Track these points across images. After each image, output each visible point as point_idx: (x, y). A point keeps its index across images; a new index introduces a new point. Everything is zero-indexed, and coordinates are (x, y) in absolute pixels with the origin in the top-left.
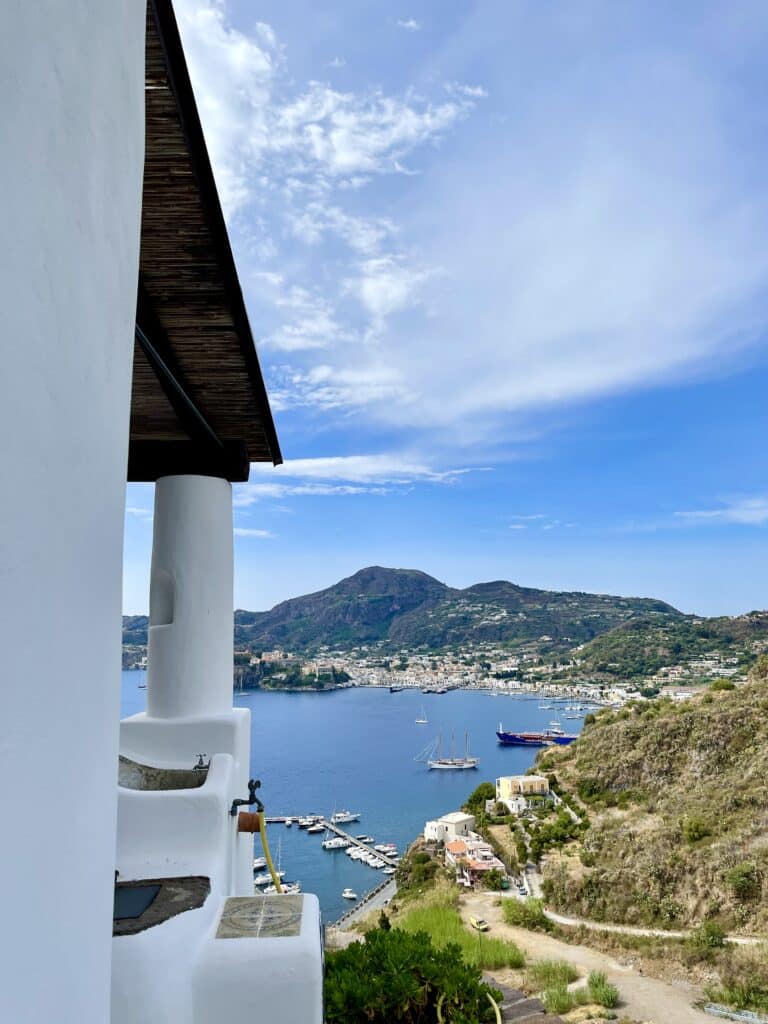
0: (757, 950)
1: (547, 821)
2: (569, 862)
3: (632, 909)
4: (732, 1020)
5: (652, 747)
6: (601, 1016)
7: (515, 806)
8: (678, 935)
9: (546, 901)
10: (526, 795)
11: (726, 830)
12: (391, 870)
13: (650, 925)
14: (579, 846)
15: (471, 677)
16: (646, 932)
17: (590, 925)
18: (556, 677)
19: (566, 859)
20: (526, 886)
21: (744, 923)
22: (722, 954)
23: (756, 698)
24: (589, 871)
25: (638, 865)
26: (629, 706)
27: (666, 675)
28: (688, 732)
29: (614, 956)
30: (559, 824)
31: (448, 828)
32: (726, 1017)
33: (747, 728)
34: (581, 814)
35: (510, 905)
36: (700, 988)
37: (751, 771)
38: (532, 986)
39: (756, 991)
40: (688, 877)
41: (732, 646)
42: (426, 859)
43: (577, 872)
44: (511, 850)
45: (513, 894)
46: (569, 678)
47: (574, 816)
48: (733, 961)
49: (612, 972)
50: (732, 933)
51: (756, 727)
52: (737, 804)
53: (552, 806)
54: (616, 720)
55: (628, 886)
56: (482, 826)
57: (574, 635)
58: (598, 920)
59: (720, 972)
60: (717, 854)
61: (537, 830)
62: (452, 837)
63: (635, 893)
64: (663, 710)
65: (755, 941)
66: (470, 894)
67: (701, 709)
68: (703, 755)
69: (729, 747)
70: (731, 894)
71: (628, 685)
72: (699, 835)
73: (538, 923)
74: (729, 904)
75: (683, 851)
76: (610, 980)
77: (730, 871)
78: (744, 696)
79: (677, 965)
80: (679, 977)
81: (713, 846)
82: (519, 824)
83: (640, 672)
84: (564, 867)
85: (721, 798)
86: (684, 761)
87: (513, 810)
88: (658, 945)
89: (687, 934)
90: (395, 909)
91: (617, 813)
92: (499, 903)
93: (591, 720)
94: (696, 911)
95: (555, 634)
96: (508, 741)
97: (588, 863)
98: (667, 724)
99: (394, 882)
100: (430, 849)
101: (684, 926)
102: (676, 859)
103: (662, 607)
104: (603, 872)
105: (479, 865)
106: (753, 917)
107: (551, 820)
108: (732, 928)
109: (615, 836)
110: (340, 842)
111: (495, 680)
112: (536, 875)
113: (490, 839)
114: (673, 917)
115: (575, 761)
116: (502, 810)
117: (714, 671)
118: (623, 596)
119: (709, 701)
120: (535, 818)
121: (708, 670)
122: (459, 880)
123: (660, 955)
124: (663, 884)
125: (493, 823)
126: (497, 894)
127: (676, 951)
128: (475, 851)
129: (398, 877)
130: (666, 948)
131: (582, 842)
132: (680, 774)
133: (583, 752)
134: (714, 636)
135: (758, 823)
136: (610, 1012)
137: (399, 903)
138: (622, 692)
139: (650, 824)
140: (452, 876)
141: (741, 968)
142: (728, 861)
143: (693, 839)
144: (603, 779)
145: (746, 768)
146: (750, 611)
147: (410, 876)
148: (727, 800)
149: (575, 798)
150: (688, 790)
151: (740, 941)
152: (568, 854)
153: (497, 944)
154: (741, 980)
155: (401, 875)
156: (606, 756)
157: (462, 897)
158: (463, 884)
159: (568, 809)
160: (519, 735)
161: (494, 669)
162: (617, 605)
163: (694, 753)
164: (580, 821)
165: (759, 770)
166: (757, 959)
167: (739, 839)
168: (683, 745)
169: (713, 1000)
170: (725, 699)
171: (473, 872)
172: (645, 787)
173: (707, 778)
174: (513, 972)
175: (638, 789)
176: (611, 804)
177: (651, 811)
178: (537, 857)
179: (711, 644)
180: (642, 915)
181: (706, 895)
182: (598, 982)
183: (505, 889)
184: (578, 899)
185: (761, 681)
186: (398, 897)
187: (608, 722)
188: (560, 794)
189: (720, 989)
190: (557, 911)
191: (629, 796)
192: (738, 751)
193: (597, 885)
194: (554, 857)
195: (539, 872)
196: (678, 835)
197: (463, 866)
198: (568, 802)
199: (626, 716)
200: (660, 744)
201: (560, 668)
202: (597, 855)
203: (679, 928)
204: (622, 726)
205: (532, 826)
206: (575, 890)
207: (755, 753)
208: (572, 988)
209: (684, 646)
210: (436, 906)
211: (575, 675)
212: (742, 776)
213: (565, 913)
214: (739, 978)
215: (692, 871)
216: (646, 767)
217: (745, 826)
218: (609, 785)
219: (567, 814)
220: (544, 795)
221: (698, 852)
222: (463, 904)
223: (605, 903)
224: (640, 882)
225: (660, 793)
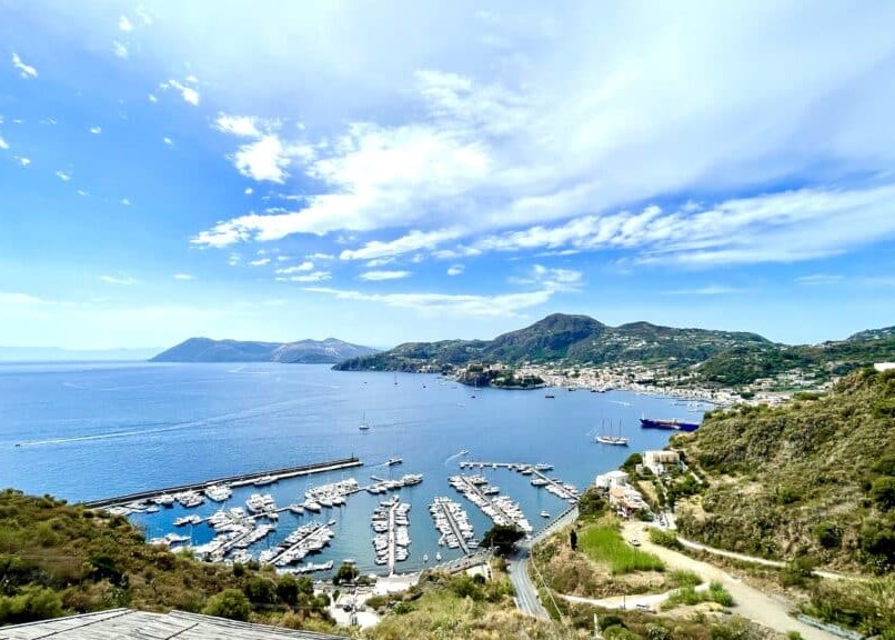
0: (839, 584)
1: (678, 480)
2: (695, 508)
3: (740, 543)
4: (820, 628)
5: (754, 437)
6: (719, 610)
7: (656, 469)
8: (776, 564)
9: (679, 531)
10: (663, 463)
11: (812, 498)
12: (574, 501)
13: (754, 554)
14: (701, 498)
15: (622, 383)
16: (751, 559)
17: (709, 550)
18: (680, 384)
19: (693, 506)
20: (664, 520)
21: (827, 563)
22: (811, 582)
23: (836, 408)
24: (709, 515)
25: (744, 516)
26: (736, 408)
27: (760, 384)
28: (782, 429)
29: (728, 572)
30: (686, 483)
31: (612, 480)
32: (815, 626)
33: (828, 428)
34: (702, 478)
35: (654, 531)
36: (793, 603)
37: (832, 459)
38: (670, 583)
39: (839, 612)
40: (783, 526)
41: (810, 365)
42: (598, 498)
43: (701, 516)
44: (654, 497)
45: (656, 524)
46: (689, 385)
47: (697, 478)
48: (820, 589)
49: (727, 582)
50: (817, 568)
51: (836, 428)
52: (821, 481)
53: (681, 471)
54: (727, 418)
55: (738, 528)
56: (634, 480)
57: (693, 356)
58: (716, 547)
59: (810, 595)
60: (805, 514)
61: (671, 486)
62: (614, 485)
63: (743, 533)
64: (762, 413)
65: (837, 577)
66: (627, 522)
67: (792, 414)
68: (793, 444)
69: (813, 440)
70: (816, 541)
71: (731, 390)
72: (791, 500)
73: (673, 545)
74: (814, 548)
75: (779, 509)
76: (725, 587)
77: (816, 526)
78: (825, 406)
79: (774, 584)
80: (777, 593)
81: (802, 508)
82: (658, 480)
83: (741, 382)
84: (691, 512)
85: (808, 476)
86: (778, 448)
87: (655, 472)
88: (760, 569)
89: (783, 565)
90: (579, 527)
91: (728, 479)
92: (647, 530)
93: (708, 416)
94: (789, 550)
95: (680, 356)
96: (647, 425)
97: (708, 509)
98: (765, 422)
99: (577, 509)
100: (600, 492)
101: (780, 559)
102: (773, 514)
103: (757, 338)
104: (719, 517)
105: (633, 505)
106: (835, 560)
107: (680, 480)
108: (818, 565)
109: (728, 495)
110: (542, 481)
111: (637, 385)
112: (671, 514)
113: (639, 489)
114: (770, 551)
115: (697, 443)
116: (647, 471)
117: (797, 382)
118: (729, 331)
119: (798, 407)
120: (669, 478)
121: (792, 381)
122: (619, 513)
123: (762, 576)
124: (763, 529)
125: (642, 479)
126: (645, 523)
127: (774, 575)
128: (631, 496)
129: (580, 507)
130: (767, 572)
131: (703, 495)
132: (774, 456)
133: (703, 437)
134: (799, 358)
135: (838, 495)
136: (727, 609)
137: (581, 523)
138: (728, 395)
139: (753, 489)
140: (615, 510)
141: (827, 594)
142: (814, 519)
143: (786, 502)
144: (717, 457)
145: (828, 456)
146: (825, 340)
147: (587, 507)
148: (814, 477)
149: (697, 466)
150: (781, 467)
151: (825, 575)
152: (693, 503)
153: (645, 555)
154: (827, 602)
155: (581, 505)
156: (720, 441)
157: (622, 524)
158: (621, 515)
159: (692, 474)
160: (655, 420)
161: (637, 378)
162: (724, 337)
163: (786, 443)
164: (701, 482)
165: (839, 458)
166: (840, 590)
167: (823, 505)
168: (777, 437)
169: (804, 612)
170: (811, 407)
171: (629, 509)
172: (748, 462)
173: (795, 460)
174: (658, 574)
175: (743, 464)
176: (723, 472)
177: (754, 480)
178: (672, 504)
179: (794, 364)
180: (748, 547)
181: (797, 540)
182: (716, 588)
183: (651, 521)
184: (702, 533)
185: (840, 395)
186: (580, 518)
187: (721, 418)
188: (687, 463)
189: (809, 606)
190: (686, 538)
191: (736, 468)
192: (820, 443)
193: (714, 525)
194: (683, 504)
195: (673, 512)
196: (775, 498)
197: (621, 504)
198: (693, 468)
199: (734, 415)
200: (760, 435)
201: (683, 378)
202: (714, 506)
203: (775, 559)
204: (731, 422)
205: (668, 483)
206: (699, 527)
207: (834, 446)
208: (698, 589)
209: (774, 365)
210: (606, 528)
211: (693, 383)
212: (825, 462)
213: (691, 540)
214: (825, 601)
215: (786, 523)
216: (749, 449)
217: (828, 496)
218: (722, 459)
219: (692, 477)
220: (675, 463)
221: (791, 511)
222: (622, 528)
223: (720, 538)
224: (746, 526)
225: (759, 468)
